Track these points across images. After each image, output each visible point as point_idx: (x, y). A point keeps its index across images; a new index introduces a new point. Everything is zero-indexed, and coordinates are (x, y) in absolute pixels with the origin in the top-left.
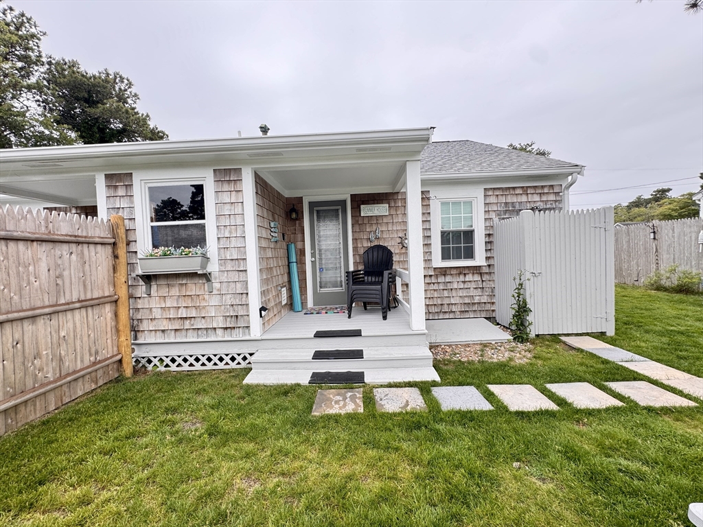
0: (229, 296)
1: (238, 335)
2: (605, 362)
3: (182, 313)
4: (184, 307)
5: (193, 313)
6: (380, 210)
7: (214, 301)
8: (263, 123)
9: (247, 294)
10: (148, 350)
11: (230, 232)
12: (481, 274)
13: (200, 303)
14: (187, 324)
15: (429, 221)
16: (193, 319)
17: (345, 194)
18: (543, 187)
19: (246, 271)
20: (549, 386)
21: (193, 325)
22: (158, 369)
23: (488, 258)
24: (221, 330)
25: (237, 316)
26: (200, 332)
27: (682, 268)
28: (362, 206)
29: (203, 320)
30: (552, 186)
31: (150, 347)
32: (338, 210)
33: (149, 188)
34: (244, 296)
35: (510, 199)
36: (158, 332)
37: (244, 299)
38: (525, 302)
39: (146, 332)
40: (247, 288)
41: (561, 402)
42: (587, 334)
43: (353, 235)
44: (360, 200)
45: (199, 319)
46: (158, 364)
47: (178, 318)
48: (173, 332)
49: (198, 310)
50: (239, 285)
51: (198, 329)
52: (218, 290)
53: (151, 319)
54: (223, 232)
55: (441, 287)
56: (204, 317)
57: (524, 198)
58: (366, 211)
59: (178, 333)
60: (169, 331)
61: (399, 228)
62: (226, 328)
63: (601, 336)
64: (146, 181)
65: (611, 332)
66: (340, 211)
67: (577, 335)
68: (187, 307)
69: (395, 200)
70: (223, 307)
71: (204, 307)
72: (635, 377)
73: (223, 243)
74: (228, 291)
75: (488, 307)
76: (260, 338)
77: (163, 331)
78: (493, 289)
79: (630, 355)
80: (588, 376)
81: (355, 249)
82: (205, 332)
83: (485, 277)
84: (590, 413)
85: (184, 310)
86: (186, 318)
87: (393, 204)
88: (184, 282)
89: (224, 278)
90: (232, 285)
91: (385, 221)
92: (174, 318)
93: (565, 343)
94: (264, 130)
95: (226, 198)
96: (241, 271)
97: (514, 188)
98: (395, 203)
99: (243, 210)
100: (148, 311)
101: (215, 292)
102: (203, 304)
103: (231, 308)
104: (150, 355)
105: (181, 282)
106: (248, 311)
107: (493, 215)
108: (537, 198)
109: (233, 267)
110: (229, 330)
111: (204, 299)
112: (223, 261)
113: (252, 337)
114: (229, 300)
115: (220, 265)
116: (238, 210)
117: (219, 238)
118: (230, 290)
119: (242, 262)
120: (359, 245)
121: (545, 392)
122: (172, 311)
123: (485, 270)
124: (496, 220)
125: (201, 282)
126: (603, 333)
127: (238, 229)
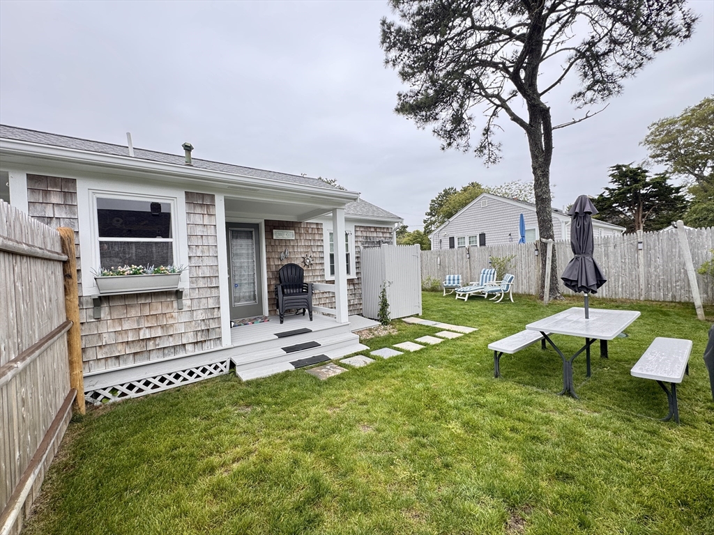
0: (200, 312)
1: (208, 347)
2: (427, 326)
3: (144, 334)
4: (147, 328)
5: (159, 332)
6: (289, 235)
7: (185, 317)
8: (189, 143)
9: (219, 308)
10: (92, 383)
11: (202, 252)
12: (354, 284)
13: (167, 321)
14: (151, 346)
15: (323, 246)
16: (158, 339)
17: (259, 219)
18: (384, 228)
19: (218, 287)
20: (416, 340)
21: (158, 345)
22: (111, 401)
23: (357, 273)
24: (191, 345)
25: (208, 330)
26: (166, 351)
27: (432, 278)
28: (274, 231)
29: (171, 339)
30: (388, 228)
31: (96, 379)
32: (251, 232)
33: (98, 199)
34: (216, 310)
35: (369, 234)
36: (109, 360)
37: (215, 313)
38: (386, 300)
39: (91, 362)
40: (219, 303)
41: (425, 344)
42: (412, 316)
43: (267, 255)
44: (272, 226)
45: (166, 338)
46: (109, 395)
47: (139, 340)
48: (131, 357)
49: (165, 328)
50: (211, 301)
51: (164, 348)
52: (189, 307)
53: (100, 346)
54: (194, 251)
55: (331, 295)
56: (171, 335)
57: (375, 235)
58: (278, 235)
59: (137, 357)
60: (125, 357)
61: (302, 250)
62: (197, 343)
63: (417, 316)
64: (94, 192)
65: (420, 314)
66: (254, 233)
67: (408, 317)
68: (150, 327)
69: (299, 228)
70: (194, 322)
71: (172, 325)
72: (443, 330)
73: (194, 262)
74: (199, 306)
75: (358, 307)
76: (232, 346)
77: (117, 357)
78: (361, 294)
79: (435, 323)
80: (427, 333)
81: (268, 266)
82: (173, 350)
83: (357, 287)
84: (437, 345)
85: (147, 331)
86: (149, 339)
87: (297, 231)
88: (147, 301)
89: (195, 294)
90: (204, 301)
91: (292, 244)
92: (133, 341)
93: (405, 322)
94: (188, 148)
95: (198, 219)
96: (213, 287)
97: (370, 227)
98: (299, 230)
99: (216, 233)
100: (96, 338)
101: (185, 309)
102: (171, 322)
103: (202, 322)
104: (97, 387)
105: (143, 302)
106: (220, 323)
107: (359, 244)
108: (381, 235)
109: (205, 284)
110: (200, 344)
111: (172, 317)
112: (194, 279)
113: (224, 346)
114: (200, 315)
115: (192, 282)
116: (211, 231)
117: (190, 257)
118: (201, 305)
119: (214, 279)
120: (272, 263)
121: (416, 342)
122: (130, 334)
123: (356, 281)
124: (362, 247)
125: (169, 300)
126: (418, 315)
127: (211, 249)
